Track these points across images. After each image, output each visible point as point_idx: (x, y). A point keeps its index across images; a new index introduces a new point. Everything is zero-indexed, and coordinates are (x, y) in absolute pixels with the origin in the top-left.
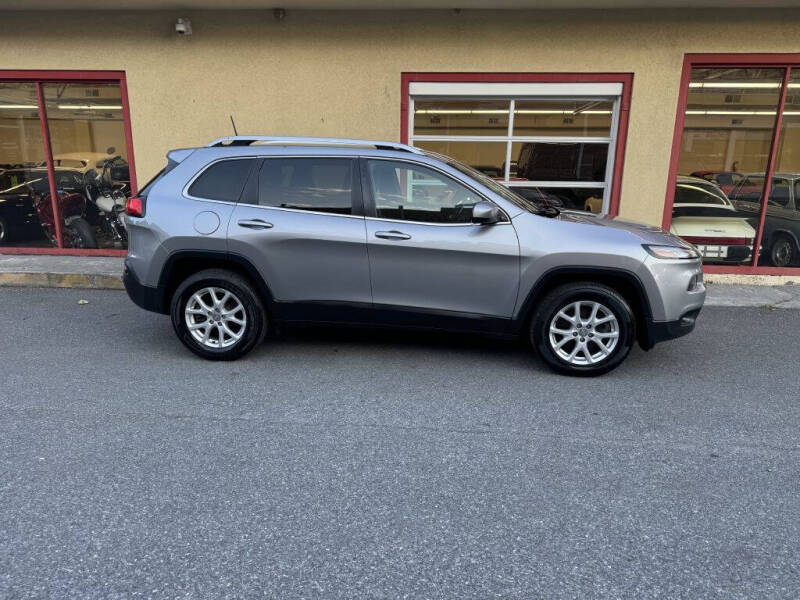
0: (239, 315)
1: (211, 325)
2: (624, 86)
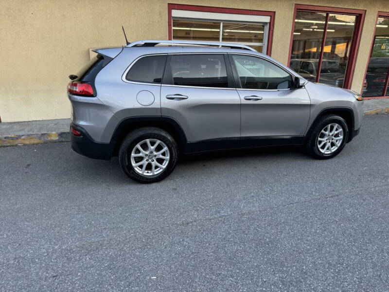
0: (164, 154)
1: (147, 162)
2: (271, 18)
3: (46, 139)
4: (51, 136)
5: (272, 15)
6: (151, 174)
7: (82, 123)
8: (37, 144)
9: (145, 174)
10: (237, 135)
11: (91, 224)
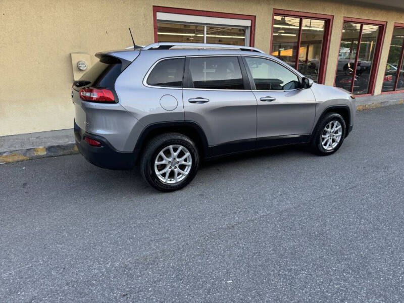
0: (185, 160)
1: (170, 170)
2: (252, 22)
3: (32, 155)
4: (38, 151)
5: (253, 19)
6: (174, 182)
7: (99, 132)
8: (22, 161)
9: (169, 182)
10: (253, 136)
11: (133, 238)
